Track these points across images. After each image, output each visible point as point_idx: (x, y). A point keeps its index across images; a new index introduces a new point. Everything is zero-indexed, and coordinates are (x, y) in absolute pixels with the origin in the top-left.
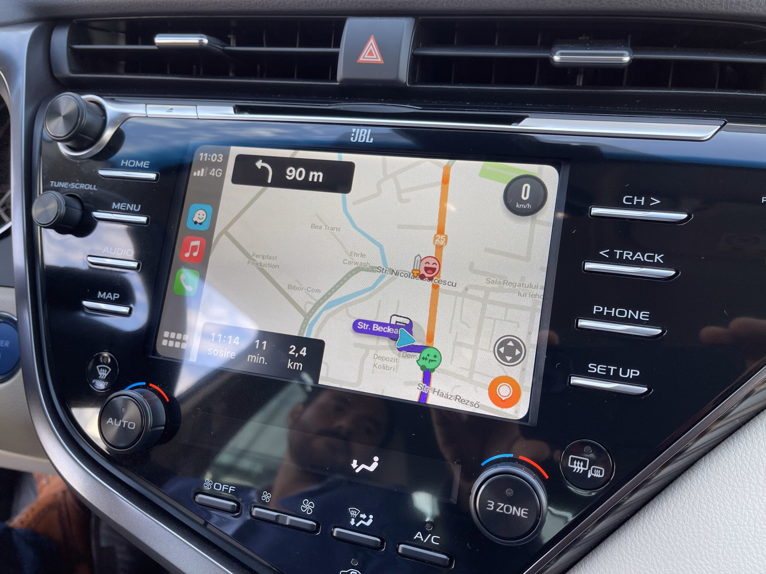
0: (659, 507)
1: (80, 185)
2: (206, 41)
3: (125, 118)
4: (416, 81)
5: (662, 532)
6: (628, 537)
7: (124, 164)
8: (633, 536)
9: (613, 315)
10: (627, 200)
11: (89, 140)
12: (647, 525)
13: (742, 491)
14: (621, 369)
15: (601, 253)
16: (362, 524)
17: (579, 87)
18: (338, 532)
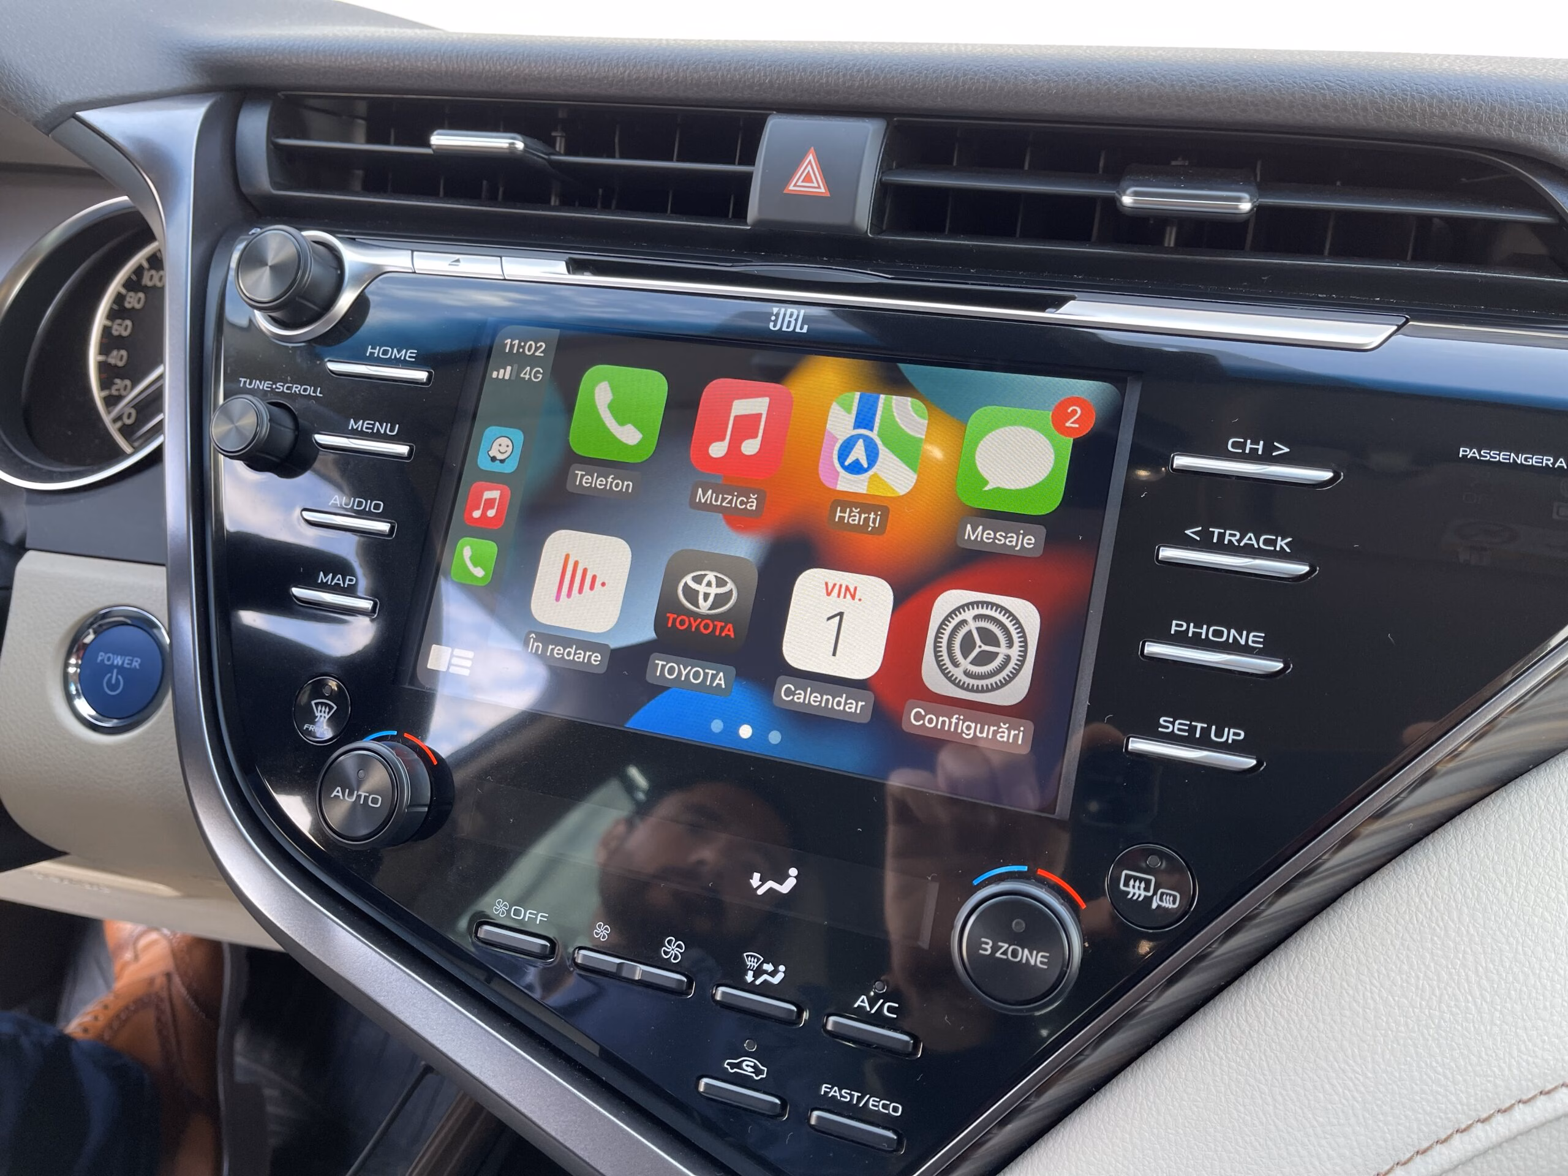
0: (1274, 970)
1: (292, 387)
2: (520, 145)
3: (377, 273)
4: (884, 227)
5: (1277, 1011)
6: (1219, 1019)
7: (372, 354)
8: (1229, 1016)
9: (1203, 637)
10: (1234, 445)
11: (312, 309)
12: (1252, 999)
13: (1418, 947)
14: (1214, 728)
15: (1188, 532)
16: (765, 981)
17: (1168, 250)
18: (724, 993)
